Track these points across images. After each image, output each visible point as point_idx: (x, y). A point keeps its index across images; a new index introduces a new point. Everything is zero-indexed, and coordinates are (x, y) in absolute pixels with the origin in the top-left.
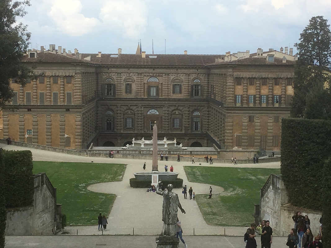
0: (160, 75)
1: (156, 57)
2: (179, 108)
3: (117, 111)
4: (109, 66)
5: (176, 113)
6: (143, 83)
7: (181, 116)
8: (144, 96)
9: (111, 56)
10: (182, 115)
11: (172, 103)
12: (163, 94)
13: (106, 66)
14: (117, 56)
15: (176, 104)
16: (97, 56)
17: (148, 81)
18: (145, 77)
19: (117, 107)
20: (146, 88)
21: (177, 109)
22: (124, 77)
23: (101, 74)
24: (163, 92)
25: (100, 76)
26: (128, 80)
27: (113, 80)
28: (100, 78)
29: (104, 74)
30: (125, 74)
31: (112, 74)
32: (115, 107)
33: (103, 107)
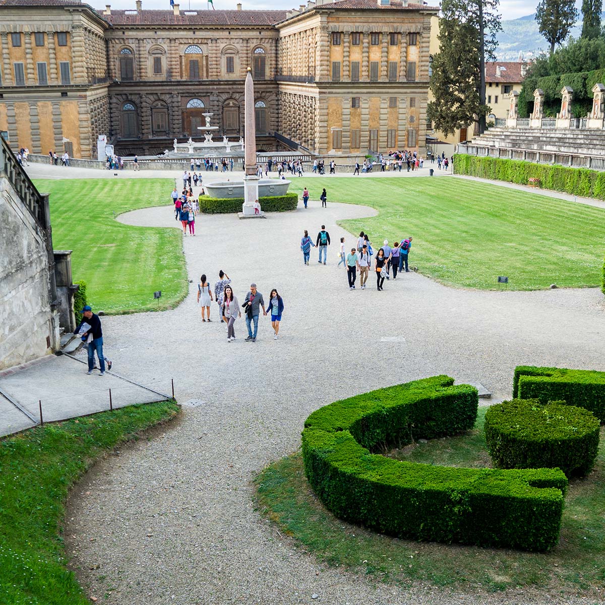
0: (204, 41)
1: (195, 13)
2: (234, 96)
3: (141, 103)
4: (124, 27)
5: (229, 104)
6: (178, 55)
7: (237, 108)
8: (181, 78)
9: (126, 13)
10: (239, 107)
11: (224, 89)
12: (210, 74)
13: (119, 27)
14: (135, 13)
15: (230, 89)
16: (104, 13)
17: (186, 52)
18: (182, 46)
19: (141, 97)
20: (183, 64)
21: (231, 98)
22: (148, 47)
23: (113, 41)
24: (210, 70)
25: (111, 45)
26: (155, 52)
27: (132, 51)
28: (111, 49)
29: (117, 41)
30: (150, 41)
31: (130, 41)
32: (138, 96)
33: (118, 97)
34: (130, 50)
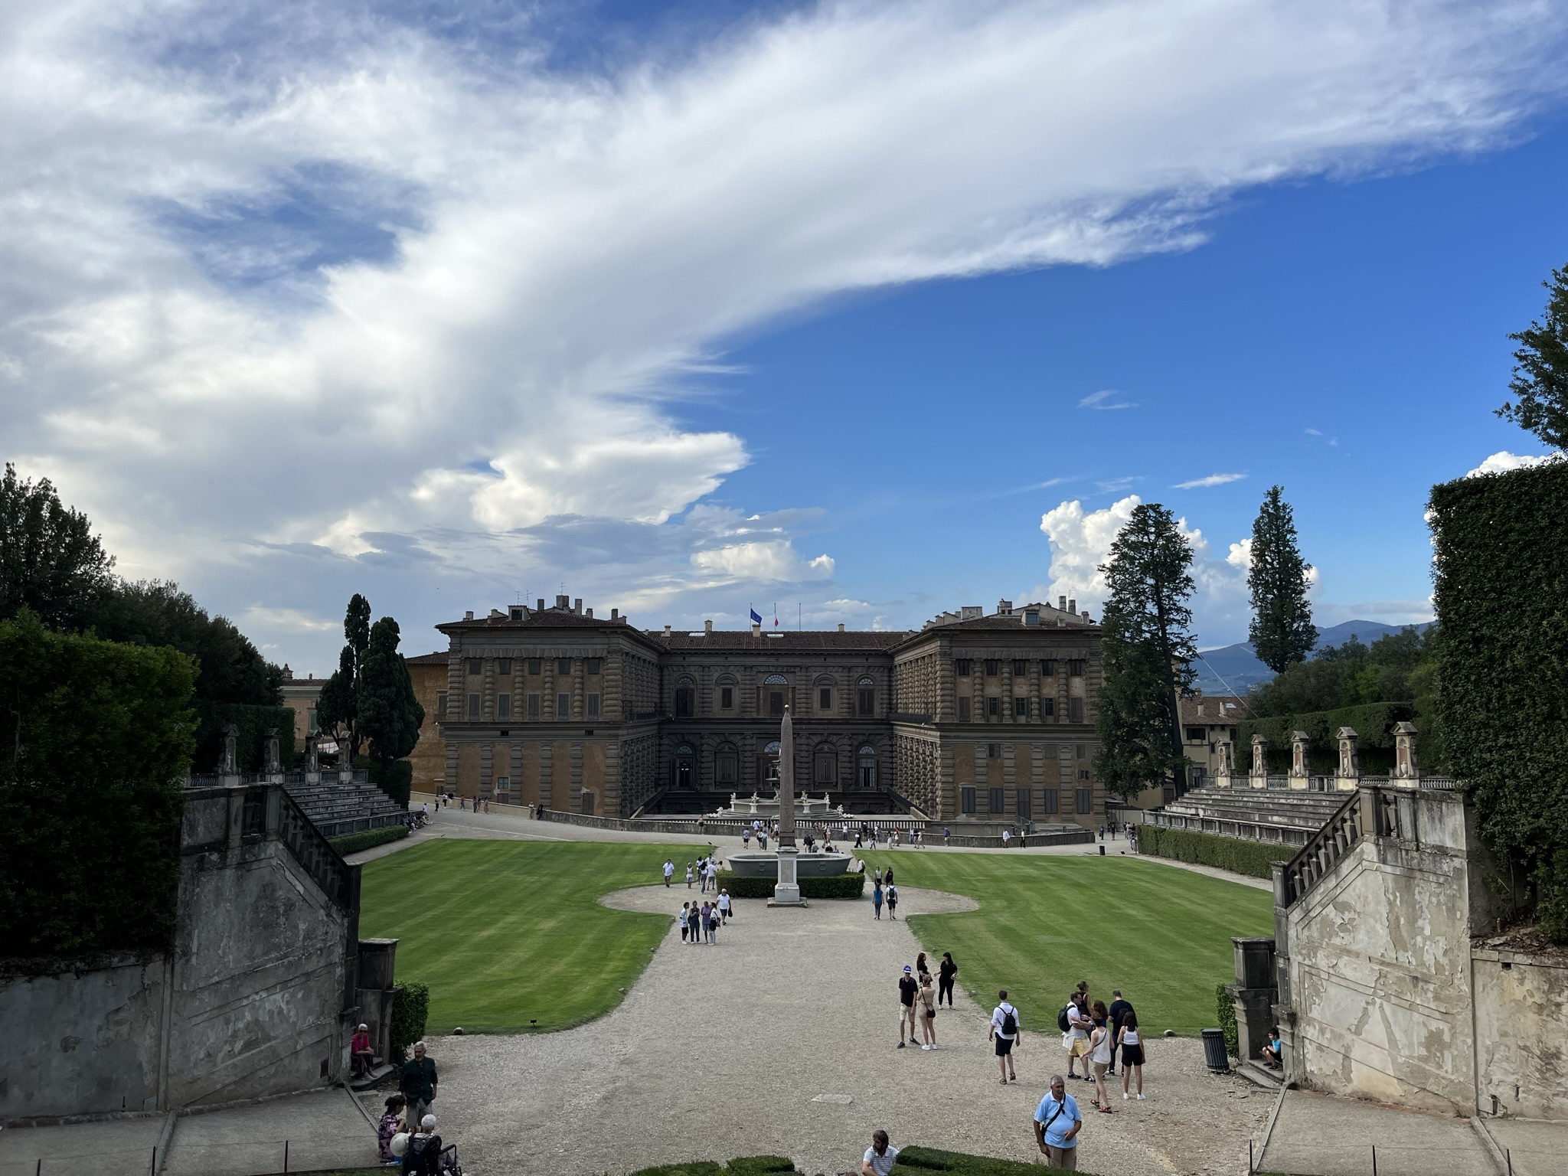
0: (788, 670)
1: (779, 636)
2: (830, 738)
3: (702, 745)
4: (685, 653)
5: (823, 748)
6: (754, 687)
7: (835, 755)
8: (758, 715)
9: (691, 635)
10: (837, 754)
11: (815, 729)
12: (797, 710)
13: (679, 652)
14: (703, 634)
15: (824, 729)
16: (662, 635)
18: (760, 675)
19: (702, 738)
20: (761, 697)
21: (826, 741)
22: (716, 676)
24: (797, 705)
25: (666, 672)
26: (723, 682)
27: (693, 681)
28: (666, 677)
29: (675, 669)
30: (718, 668)
31: (692, 668)
32: (698, 736)
33: (671, 737)
34: (691, 680)
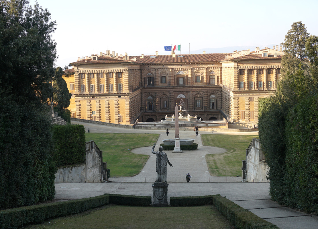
0: (186, 69)
2: (200, 93)
3: (156, 96)
4: (149, 64)
5: (198, 96)
6: (173, 75)
7: (201, 98)
9: (151, 57)
13: (147, 64)
14: (155, 57)
15: (198, 90)
17: (177, 74)
18: (175, 71)
19: (156, 94)
20: (176, 79)
21: (198, 94)
22: (160, 72)
23: (144, 70)
24: (188, 82)
26: (163, 74)
27: (152, 74)
28: (143, 73)
29: (146, 70)
30: (161, 69)
31: (152, 70)
32: (154, 93)
33: (145, 93)
